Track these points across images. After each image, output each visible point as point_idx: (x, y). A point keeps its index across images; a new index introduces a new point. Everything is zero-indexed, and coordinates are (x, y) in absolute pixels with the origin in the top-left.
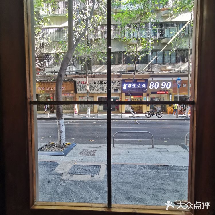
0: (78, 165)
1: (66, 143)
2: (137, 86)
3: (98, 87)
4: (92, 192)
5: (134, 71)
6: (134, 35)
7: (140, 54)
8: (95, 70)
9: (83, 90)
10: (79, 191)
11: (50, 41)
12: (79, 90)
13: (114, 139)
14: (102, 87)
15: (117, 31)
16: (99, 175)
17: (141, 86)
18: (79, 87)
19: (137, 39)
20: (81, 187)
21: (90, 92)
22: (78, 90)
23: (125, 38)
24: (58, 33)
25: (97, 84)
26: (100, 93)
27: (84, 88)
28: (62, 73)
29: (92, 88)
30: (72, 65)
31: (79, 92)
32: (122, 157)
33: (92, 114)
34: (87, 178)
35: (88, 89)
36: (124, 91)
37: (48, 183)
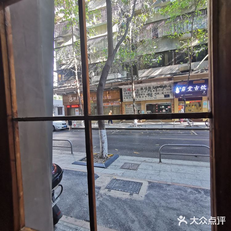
0: (117, 180)
1: (108, 155)
2: (193, 89)
3: (146, 94)
4: (129, 213)
5: (189, 71)
6: (187, 27)
7: (197, 50)
8: (142, 74)
9: (130, 98)
10: (115, 209)
11: (95, 51)
12: (126, 97)
13: (161, 153)
14: (151, 93)
15: (166, 27)
16: (138, 194)
17: (199, 89)
18: (126, 95)
19: (191, 32)
20: (117, 205)
21: (137, 99)
22: (124, 98)
23: (176, 33)
24: (103, 42)
25: (145, 90)
26: (148, 100)
27: (130, 95)
28: (102, 82)
29: (139, 95)
30: (117, 73)
31: (125, 100)
32: (170, 174)
33: (139, 124)
34: (125, 196)
35: (134, 97)
36: (176, 96)
37: (86, 195)
